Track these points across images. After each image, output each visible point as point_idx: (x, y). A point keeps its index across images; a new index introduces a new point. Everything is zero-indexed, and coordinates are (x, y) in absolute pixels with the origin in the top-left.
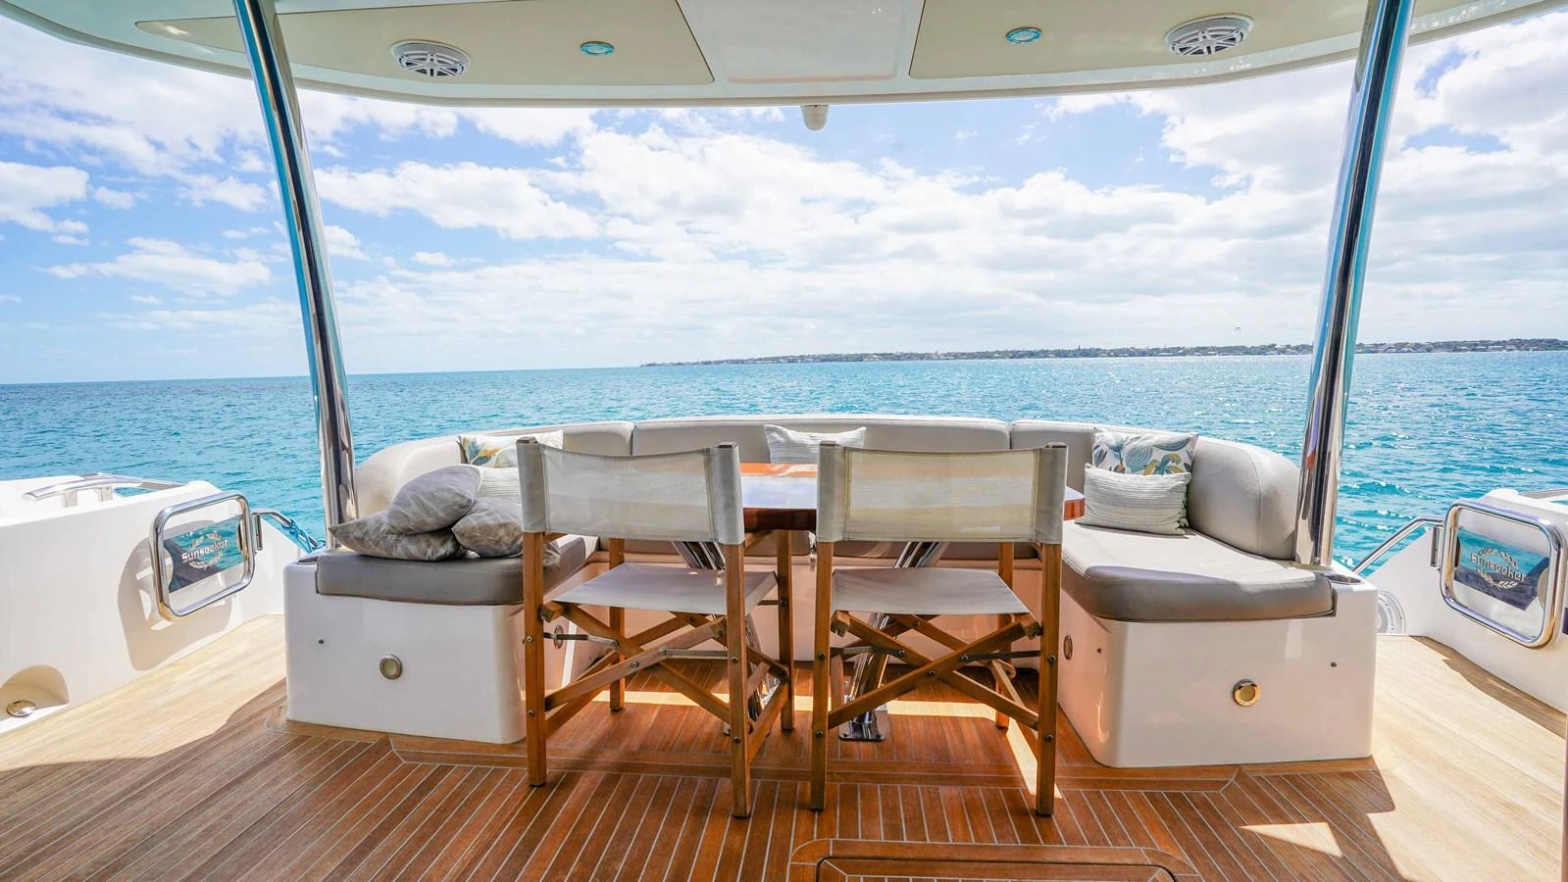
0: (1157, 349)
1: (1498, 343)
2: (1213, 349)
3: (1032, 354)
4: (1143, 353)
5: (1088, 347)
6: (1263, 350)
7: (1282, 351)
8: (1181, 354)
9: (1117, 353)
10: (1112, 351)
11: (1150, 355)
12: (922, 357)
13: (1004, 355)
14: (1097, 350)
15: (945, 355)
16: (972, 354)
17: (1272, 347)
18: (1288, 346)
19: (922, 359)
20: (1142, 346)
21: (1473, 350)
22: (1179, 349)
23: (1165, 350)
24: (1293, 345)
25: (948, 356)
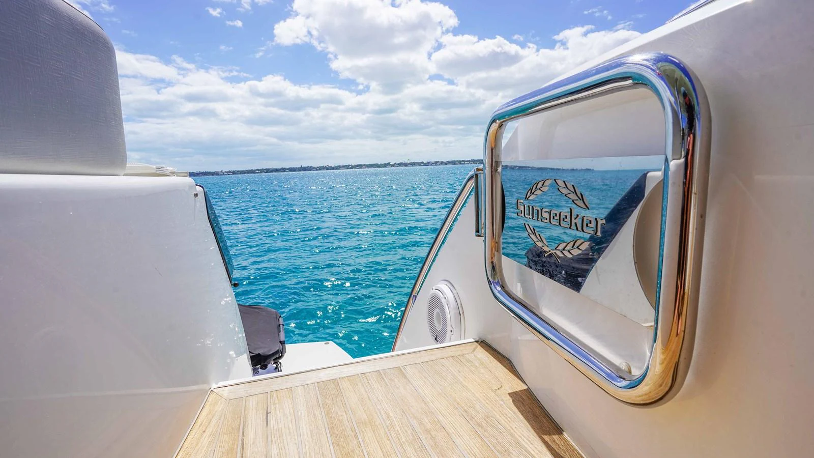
0: (339, 166)
1: (467, 161)
2: (364, 165)
3: (277, 170)
4: (333, 168)
5: (306, 166)
6: (385, 165)
7: (393, 166)
8: (350, 168)
9: (320, 168)
10: (318, 167)
11: (337, 169)
12: (213, 174)
13: (262, 171)
14: (311, 167)
15: (227, 172)
16: (243, 171)
17: (389, 164)
18: (395, 163)
19: (213, 175)
20: (332, 165)
21: (460, 164)
22: (349, 165)
23: (343, 166)
24: (397, 163)
25: (229, 173)
